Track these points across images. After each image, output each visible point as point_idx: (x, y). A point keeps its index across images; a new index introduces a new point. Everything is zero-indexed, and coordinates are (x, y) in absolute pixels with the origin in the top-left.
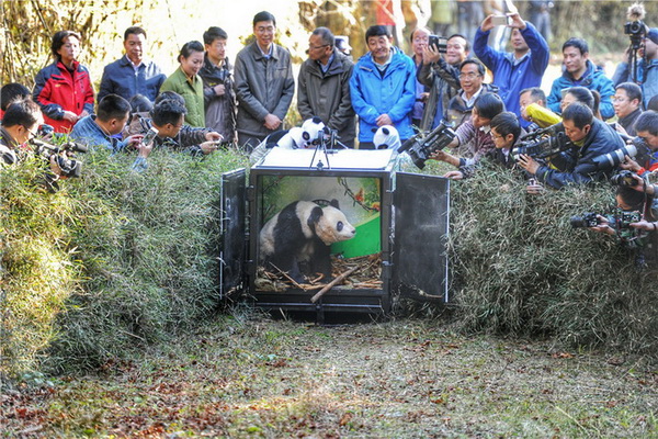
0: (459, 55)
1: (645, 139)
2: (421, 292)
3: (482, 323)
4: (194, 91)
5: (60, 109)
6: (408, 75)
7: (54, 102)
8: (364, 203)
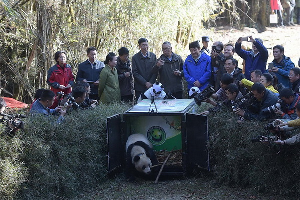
0: (230, 54)
1: (284, 101)
2: (199, 167)
3: (224, 181)
4: (114, 74)
5: (58, 85)
6: (208, 63)
7: (56, 81)
8: (175, 127)
